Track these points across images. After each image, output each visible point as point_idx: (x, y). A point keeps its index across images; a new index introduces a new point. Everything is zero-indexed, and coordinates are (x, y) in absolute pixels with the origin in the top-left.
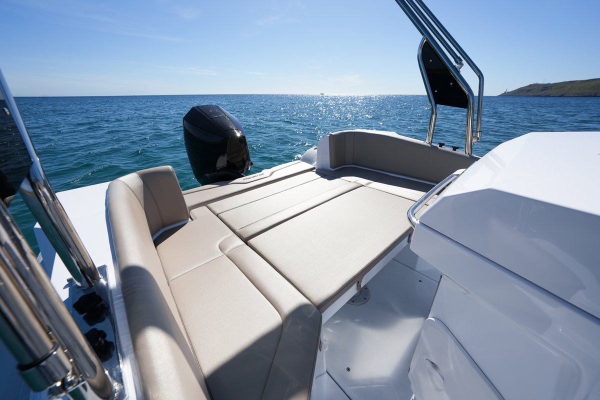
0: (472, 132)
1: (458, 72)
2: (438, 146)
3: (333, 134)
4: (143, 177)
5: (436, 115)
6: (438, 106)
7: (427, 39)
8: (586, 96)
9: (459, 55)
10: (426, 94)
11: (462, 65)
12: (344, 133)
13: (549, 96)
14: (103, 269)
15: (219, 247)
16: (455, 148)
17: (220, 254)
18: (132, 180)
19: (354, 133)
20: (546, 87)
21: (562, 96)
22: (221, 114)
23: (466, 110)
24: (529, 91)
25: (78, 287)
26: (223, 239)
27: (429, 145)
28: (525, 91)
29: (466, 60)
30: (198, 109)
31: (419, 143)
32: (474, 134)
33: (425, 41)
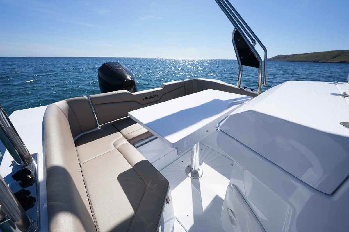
0: (261, 81)
1: (253, 48)
2: (243, 88)
3: (185, 80)
4: (69, 103)
5: (242, 71)
6: (243, 66)
7: (237, 29)
8: (303, 62)
9: (254, 38)
10: (237, 59)
11: (255, 43)
12: (192, 80)
13: (287, 61)
14: (35, 156)
15: (114, 144)
16: (252, 90)
17: (114, 148)
18: (62, 104)
19: (197, 80)
20: (286, 57)
21: (293, 61)
22: (121, 68)
23: (258, 68)
24: (278, 58)
25: (18, 166)
26: (116, 139)
27: (239, 88)
28: (276, 59)
29: (258, 41)
30: (107, 64)
31: (233, 87)
32: (262, 82)
33: (236, 29)
